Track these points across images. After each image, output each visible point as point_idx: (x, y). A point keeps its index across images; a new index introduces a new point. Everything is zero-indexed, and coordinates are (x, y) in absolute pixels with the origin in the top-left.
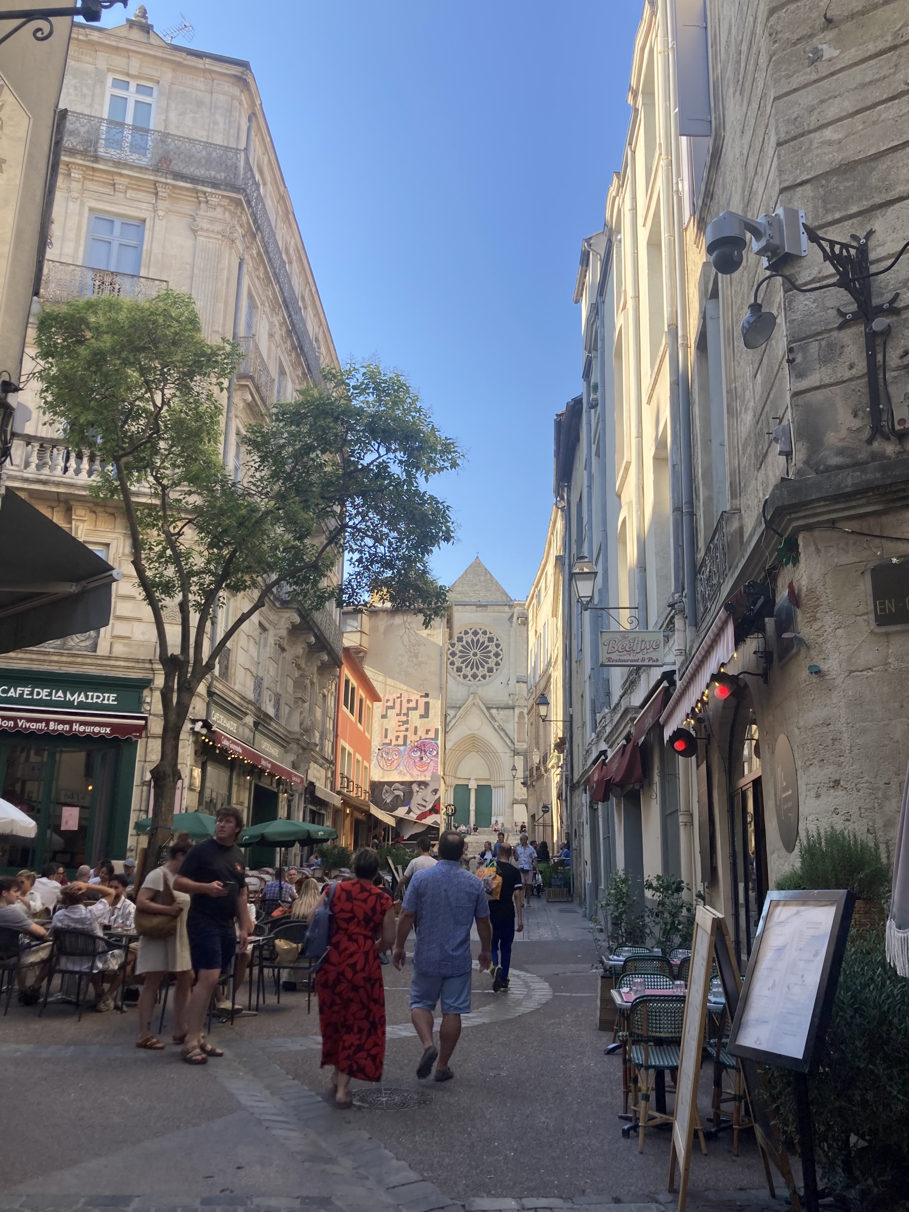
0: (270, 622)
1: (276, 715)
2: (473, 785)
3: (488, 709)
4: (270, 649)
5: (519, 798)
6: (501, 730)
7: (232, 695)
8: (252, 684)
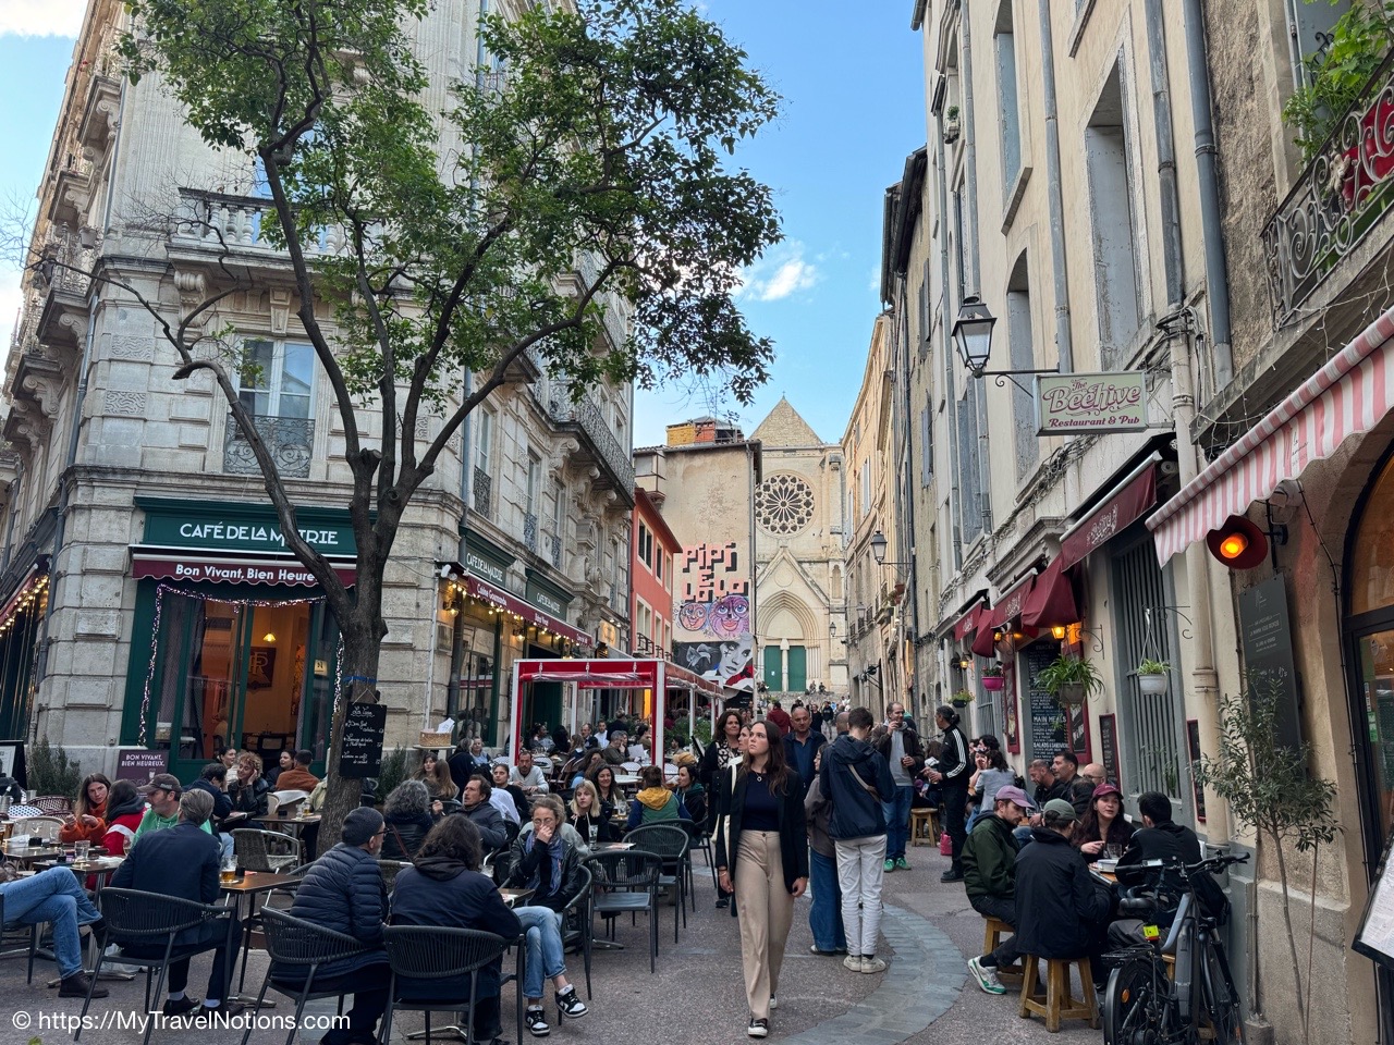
0: (543, 450)
1: (556, 564)
2: (785, 646)
3: (800, 562)
4: (543, 482)
5: (836, 659)
6: (813, 586)
7: (495, 535)
8: (522, 524)
